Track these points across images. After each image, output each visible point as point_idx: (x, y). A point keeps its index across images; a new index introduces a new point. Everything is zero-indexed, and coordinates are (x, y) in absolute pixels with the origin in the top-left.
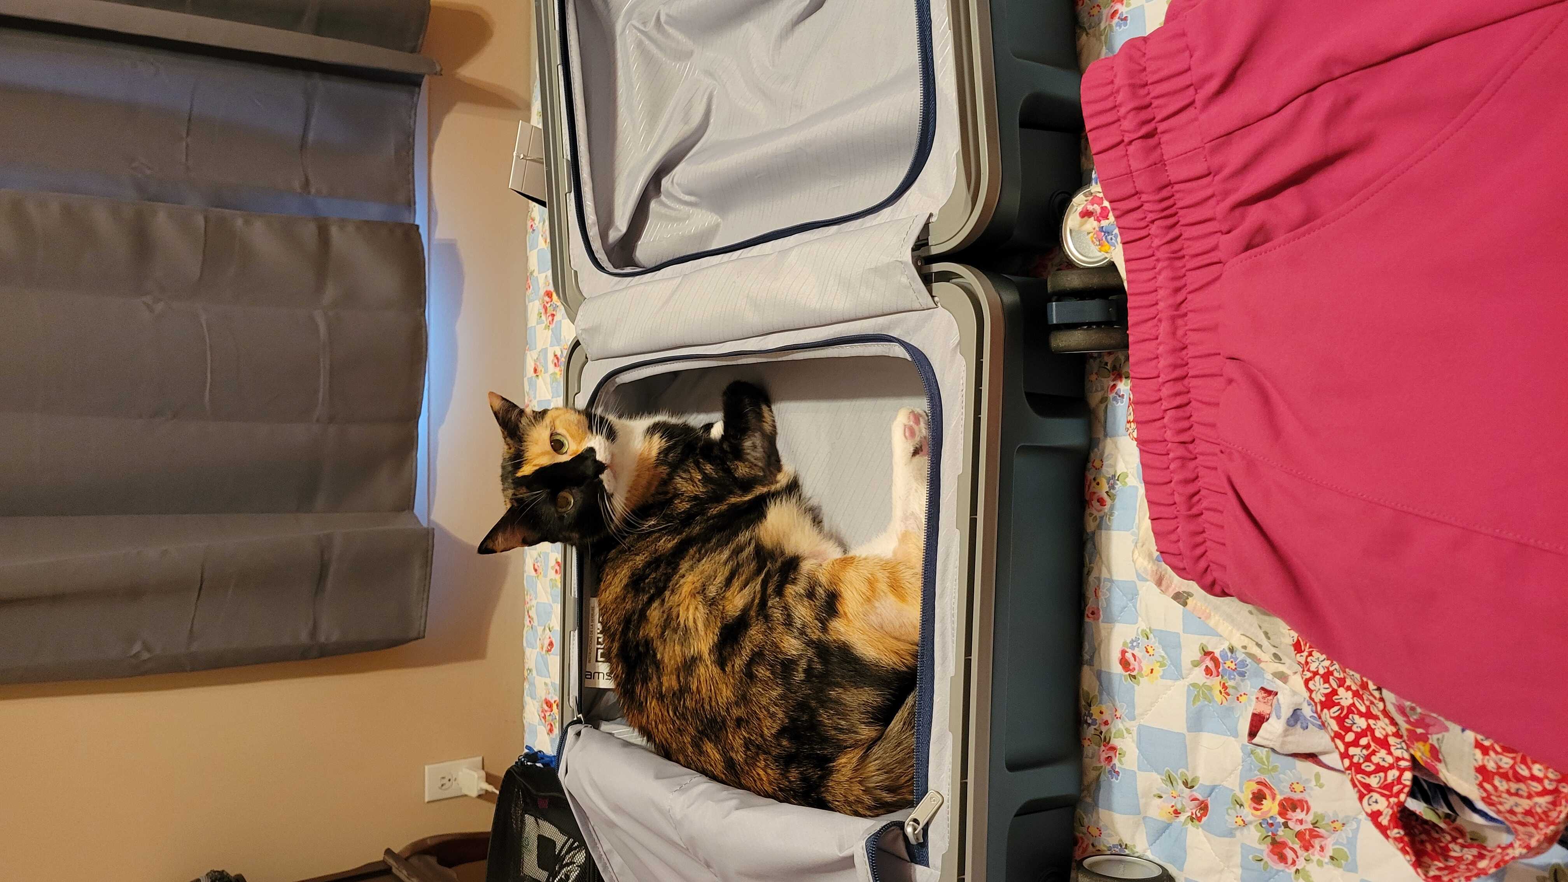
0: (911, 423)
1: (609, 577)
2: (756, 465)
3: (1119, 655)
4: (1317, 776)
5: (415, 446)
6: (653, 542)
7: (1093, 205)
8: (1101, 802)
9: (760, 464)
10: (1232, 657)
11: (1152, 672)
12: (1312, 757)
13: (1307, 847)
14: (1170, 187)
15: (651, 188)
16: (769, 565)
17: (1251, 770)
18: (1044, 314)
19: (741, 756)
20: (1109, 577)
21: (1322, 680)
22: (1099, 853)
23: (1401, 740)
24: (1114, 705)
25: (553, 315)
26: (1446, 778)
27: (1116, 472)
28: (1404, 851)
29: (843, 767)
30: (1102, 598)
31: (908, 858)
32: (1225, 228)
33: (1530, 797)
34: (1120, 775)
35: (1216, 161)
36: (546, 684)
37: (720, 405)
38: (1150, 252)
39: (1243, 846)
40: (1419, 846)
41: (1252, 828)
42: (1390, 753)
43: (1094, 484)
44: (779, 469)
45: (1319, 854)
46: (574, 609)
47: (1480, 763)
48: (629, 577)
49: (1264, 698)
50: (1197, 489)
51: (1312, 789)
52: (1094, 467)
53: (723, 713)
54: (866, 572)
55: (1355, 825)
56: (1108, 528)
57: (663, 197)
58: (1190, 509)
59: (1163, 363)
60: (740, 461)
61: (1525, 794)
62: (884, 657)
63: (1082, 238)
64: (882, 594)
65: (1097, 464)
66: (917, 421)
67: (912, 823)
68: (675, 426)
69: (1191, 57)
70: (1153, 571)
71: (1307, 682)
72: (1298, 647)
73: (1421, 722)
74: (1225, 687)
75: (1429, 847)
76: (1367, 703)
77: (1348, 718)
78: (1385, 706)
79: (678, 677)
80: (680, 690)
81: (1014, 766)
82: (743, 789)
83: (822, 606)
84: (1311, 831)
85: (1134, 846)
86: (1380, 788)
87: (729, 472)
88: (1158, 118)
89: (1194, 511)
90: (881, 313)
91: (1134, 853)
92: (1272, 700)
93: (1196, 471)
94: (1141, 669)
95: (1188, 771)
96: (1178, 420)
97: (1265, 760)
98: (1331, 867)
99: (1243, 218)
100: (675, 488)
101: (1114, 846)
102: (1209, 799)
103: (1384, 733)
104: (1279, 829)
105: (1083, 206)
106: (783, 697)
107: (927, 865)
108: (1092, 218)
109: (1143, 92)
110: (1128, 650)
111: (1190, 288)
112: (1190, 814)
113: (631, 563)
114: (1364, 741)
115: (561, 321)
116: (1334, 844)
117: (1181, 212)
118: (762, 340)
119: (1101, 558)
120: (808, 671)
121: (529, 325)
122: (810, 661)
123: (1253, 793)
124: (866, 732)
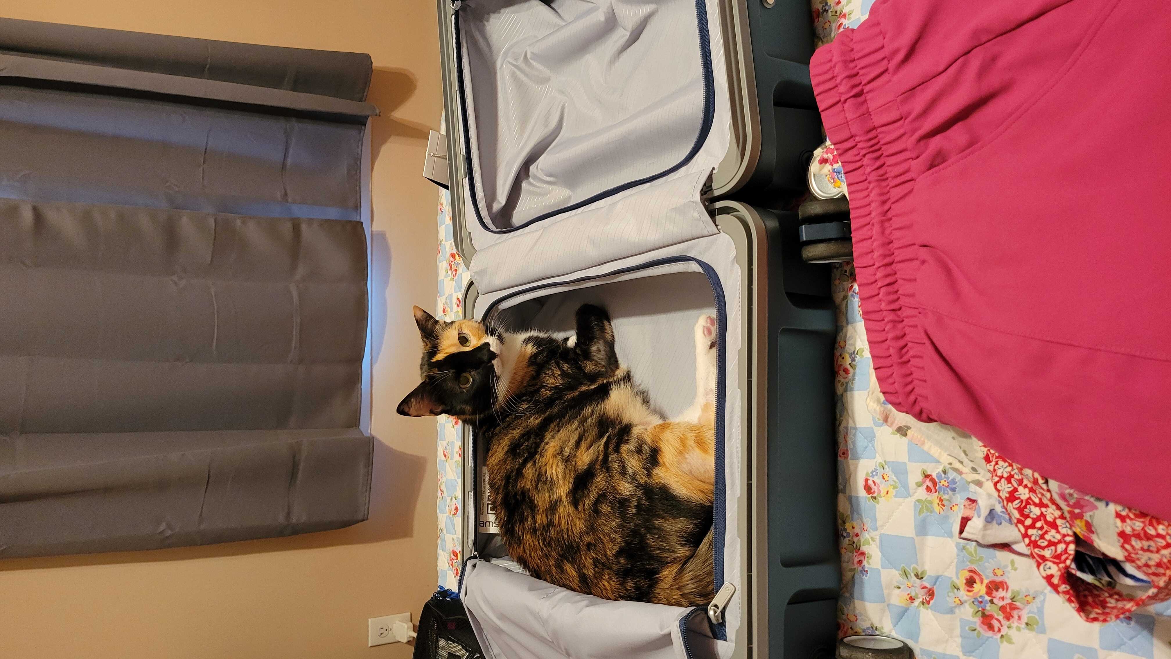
0: (709, 325)
1: (494, 447)
2: (600, 364)
3: (864, 483)
4: (1013, 562)
5: (360, 380)
6: (525, 420)
7: (827, 154)
8: (856, 595)
9: (603, 363)
10: (945, 477)
11: (887, 493)
12: (1005, 546)
13: (1008, 617)
14: (875, 130)
15: (522, 173)
16: (610, 430)
17: (963, 561)
18: (798, 234)
19: (591, 572)
20: (853, 425)
21: (1006, 482)
22: (856, 634)
23: (1065, 521)
24: (862, 521)
25: (456, 270)
26: (1099, 546)
27: (855, 348)
28: (1070, 601)
29: (665, 578)
30: (850, 442)
31: (712, 636)
32: (914, 156)
33: (1158, 551)
34: (869, 573)
35: (906, 109)
36: (453, 539)
37: (574, 323)
38: (864, 178)
39: (961, 620)
40: (1083, 599)
41: (967, 605)
42: (1058, 532)
43: (840, 359)
44: (617, 367)
45: (1017, 622)
46: (471, 474)
47: (1121, 529)
48: (509, 446)
49: (969, 505)
50: (905, 343)
51: (1009, 572)
52: (840, 346)
53: (578, 540)
54: (678, 433)
55: (1042, 597)
56: (852, 390)
57: (531, 179)
58: (901, 358)
59: (876, 254)
60: (588, 360)
61: (1155, 550)
62: (693, 495)
63: (822, 180)
64: (691, 448)
65: (842, 344)
66: (713, 323)
67: (713, 608)
68: (543, 339)
69: (884, 38)
70: (881, 411)
71: (995, 484)
72: (987, 459)
73: (1078, 504)
74: (941, 500)
75: (1090, 599)
76: (1040, 496)
77: (1026, 508)
78: (1051, 496)
79: (547, 515)
80: (547, 524)
81: (788, 563)
82: (593, 595)
83: (647, 458)
84: (1010, 604)
85: (882, 628)
86: (1051, 558)
87: (580, 368)
88: (863, 83)
89: (905, 359)
90: (681, 241)
91: (883, 634)
92: (975, 506)
93: (904, 330)
94: (879, 492)
95: (918, 566)
96: (889, 294)
97: (973, 552)
98: (1027, 631)
99: (926, 147)
100: (541, 382)
101: (868, 628)
102: (935, 587)
103: (1053, 517)
104: (987, 605)
105: (820, 156)
106: (620, 526)
107: (726, 640)
108: (828, 164)
109: (852, 65)
110: (870, 478)
111: (892, 200)
112: (921, 600)
113: (510, 435)
114: (1039, 524)
115: (462, 274)
116: (1028, 613)
117: (884, 148)
118: (599, 268)
119: (847, 412)
120: (638, 507)
121: (439, 279)
122: (639, 499)
123: (967, 579)
124: (682, 551)
